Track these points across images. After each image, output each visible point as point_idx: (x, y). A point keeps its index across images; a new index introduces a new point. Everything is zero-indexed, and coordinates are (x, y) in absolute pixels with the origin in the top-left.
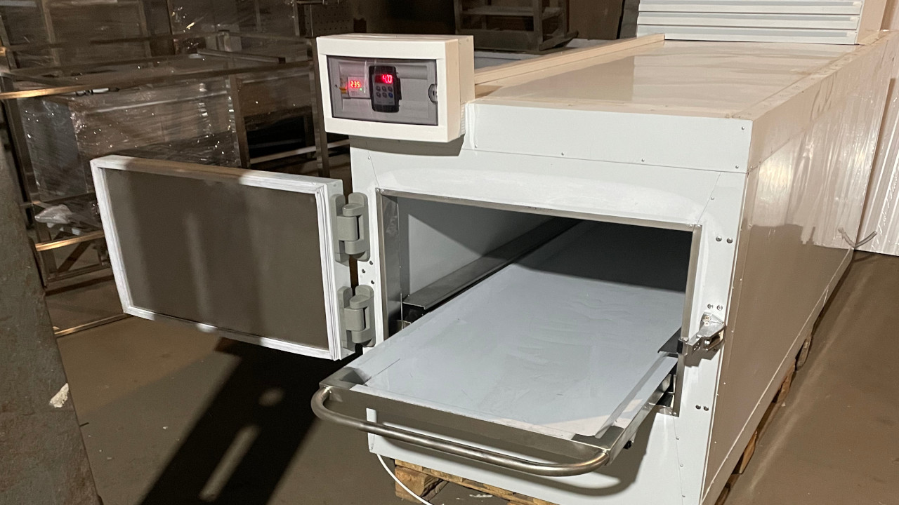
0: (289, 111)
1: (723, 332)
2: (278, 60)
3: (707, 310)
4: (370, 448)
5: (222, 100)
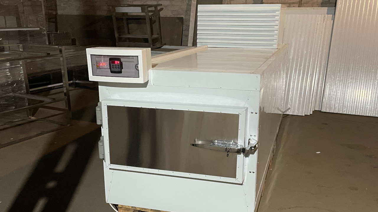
0: (46, 72)
1: (257, 145)
2: (47, 54)
3: (250, 137)
4: (106, 201)
5: (17, 69)
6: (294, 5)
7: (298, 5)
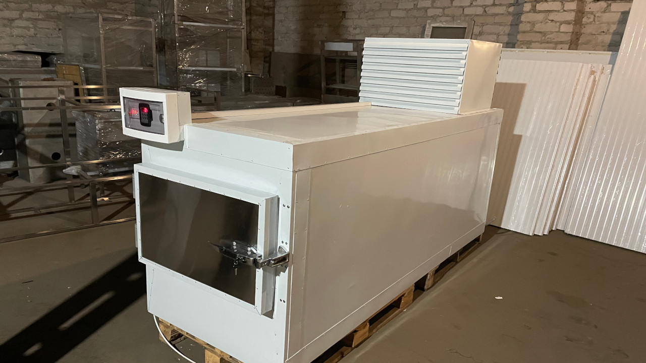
3: (282, 245)
4: (148, 310)
6: (562, 46)
7: (567, 46)
